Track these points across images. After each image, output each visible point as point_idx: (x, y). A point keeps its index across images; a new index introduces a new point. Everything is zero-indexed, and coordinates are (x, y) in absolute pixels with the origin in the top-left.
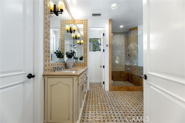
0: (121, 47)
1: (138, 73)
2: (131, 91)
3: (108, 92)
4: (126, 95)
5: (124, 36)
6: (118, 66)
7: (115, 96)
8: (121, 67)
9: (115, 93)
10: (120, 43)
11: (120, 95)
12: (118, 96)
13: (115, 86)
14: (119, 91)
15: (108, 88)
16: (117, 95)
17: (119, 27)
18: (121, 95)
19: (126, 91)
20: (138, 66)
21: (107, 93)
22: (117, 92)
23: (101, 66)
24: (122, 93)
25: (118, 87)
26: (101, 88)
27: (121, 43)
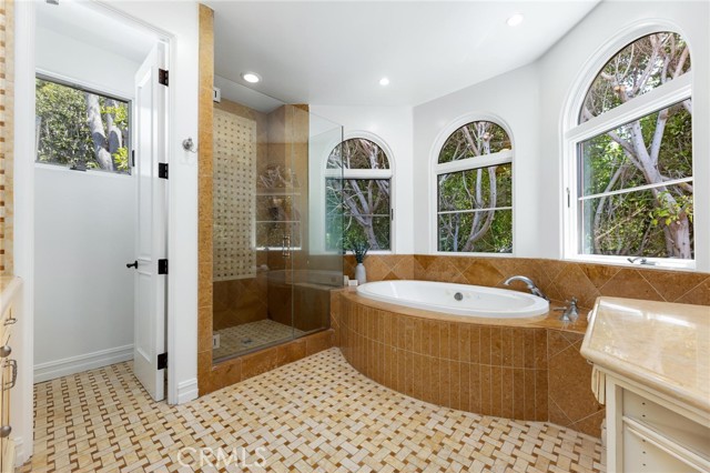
0: (241, 172)
1: (309, 282)
2: (299, 358)
3: (196, 405)
4: (287, 386)
5: (253, 124)
6: (229, 259)
7: (241, 414)
8: (241, 262)
9: (236, 395)
10: (238, 153)
11: (263, 403)
12: (258, 412)
13: (231, 362)
14: (249, 381)
15: (195, 380)
16: (250, 406)
17: (242, 75)
18: (268, 395)
19: (280, 365)
20: (311, 253)
21: (189, 416)
22: (240, 386)
23: (136, 265)
24: (265, 382)
25: (245, 361)
26: (141, 400)
27: (241, 154)
